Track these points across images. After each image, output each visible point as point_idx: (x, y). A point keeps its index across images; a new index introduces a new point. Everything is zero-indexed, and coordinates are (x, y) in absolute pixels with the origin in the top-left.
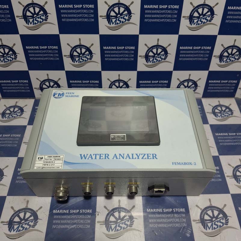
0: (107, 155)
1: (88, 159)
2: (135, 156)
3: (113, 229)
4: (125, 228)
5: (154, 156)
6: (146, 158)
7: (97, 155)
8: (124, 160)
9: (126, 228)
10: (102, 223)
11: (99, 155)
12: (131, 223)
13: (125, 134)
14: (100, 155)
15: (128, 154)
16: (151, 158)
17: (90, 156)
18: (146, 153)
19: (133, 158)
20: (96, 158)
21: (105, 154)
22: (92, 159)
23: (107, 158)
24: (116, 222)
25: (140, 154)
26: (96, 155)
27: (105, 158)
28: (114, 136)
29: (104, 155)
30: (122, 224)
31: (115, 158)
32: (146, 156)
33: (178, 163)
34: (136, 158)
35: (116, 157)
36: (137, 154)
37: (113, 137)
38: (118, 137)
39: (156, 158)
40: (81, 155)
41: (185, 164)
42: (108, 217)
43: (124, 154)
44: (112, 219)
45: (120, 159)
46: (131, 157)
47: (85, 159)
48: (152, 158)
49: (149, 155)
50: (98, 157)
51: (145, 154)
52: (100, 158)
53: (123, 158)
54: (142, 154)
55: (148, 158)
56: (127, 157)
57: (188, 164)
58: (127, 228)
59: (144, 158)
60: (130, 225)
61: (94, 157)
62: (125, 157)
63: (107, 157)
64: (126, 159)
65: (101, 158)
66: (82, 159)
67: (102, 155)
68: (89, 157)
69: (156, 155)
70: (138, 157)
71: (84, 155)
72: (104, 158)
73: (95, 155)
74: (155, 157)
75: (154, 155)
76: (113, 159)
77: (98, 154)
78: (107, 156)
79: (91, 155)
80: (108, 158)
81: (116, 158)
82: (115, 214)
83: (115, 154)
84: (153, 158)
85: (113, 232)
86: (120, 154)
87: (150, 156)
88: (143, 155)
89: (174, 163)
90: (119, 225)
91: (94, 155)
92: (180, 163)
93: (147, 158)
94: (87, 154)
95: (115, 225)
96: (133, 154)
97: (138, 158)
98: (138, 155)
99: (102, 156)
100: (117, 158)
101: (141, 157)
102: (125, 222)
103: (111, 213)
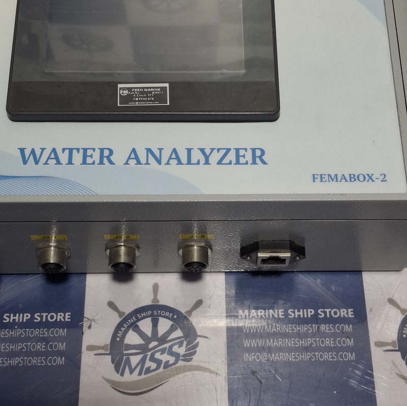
0: (106, 153)
1: (46, 163)
2: (196, 156)
3: (133, 367)
4: (171, 365)
5: (258, 156)
6: (230, 163)
7: (75, 152)
8: (163, 167)
9: (174, 364)
10: (103, 352)
11: (81, 151)
12: (189, 349)
13: (167, 85)
14: (85, 150)
15: (174, 150)
16: (247, 163)
17: (53, 156)
18: (232, 146)
19: (189, 162)
20: (70, 162)
21: (102, 150)
22: (58, 162)
23: (105, 161)
24: (143, 349)
25: (212, 150)
26: (71, 150)
27: (101, 163)
28: (130, 89)
29: (98, 152)
30: (161, 354)
31: (133, 162)
32: (232, 156)
33: (329, 175)
34: (198, 163)
35: (137, 158)
36: (202, 150)
37: (126, 92)
38: (143, 92)
39: (264, 163)
40: (22, 151)
41: (353, 178)
42: (120, 334)
43: (161, 150)
44: (132, 338)
45: (147, 163)
46: (184, 159)
47: (37, 162)
48: (250, 161)
49: (242, 152)
50: (78, 158)
51: (228, 150)
52: (84, 162)
53: (159, 161)
54: (219, 150)
55: (238, 162)
56: (170, 158)
57: (361, 178)
58: (177, 365)
59: (226, 161)
60: (184, 356)
61: (64, 158)
62: (164, 160)
63: (108, 158)
64: (168, 163)
65: (89, 160)
66: (25, 162)
67: (89, 152)
68: (49, 158)
69: (263, 152)
70: (207, 158)
71: (33, 152)
72: (97, 161)
73: (67, 152)
74: (260, 157)
75: (258, 153)
76: (127, 163)
77: (78, 150)
78: (106, 156)
79: (54, 150)
80: (111, 163)
81: (135, 161)
82: (140, 324)
83: (134, 150)
84: (254, 163)
85: (135, 377)
86: (149, 151)
87: (244, 156)
88: (222, 152)
89: (319, 177)
90: (152, 355)
91: (64, 150)
92: (336, 175)
93: (234, 161)
94: (43, 149)
95: (142, 355)
96: (189, 151)
97: (207, 162)
98: (208, 152)
99: (91, 156)
100: (139, 163)
101: (215, 157)
102: (171, 347)
103: (130, 321)
